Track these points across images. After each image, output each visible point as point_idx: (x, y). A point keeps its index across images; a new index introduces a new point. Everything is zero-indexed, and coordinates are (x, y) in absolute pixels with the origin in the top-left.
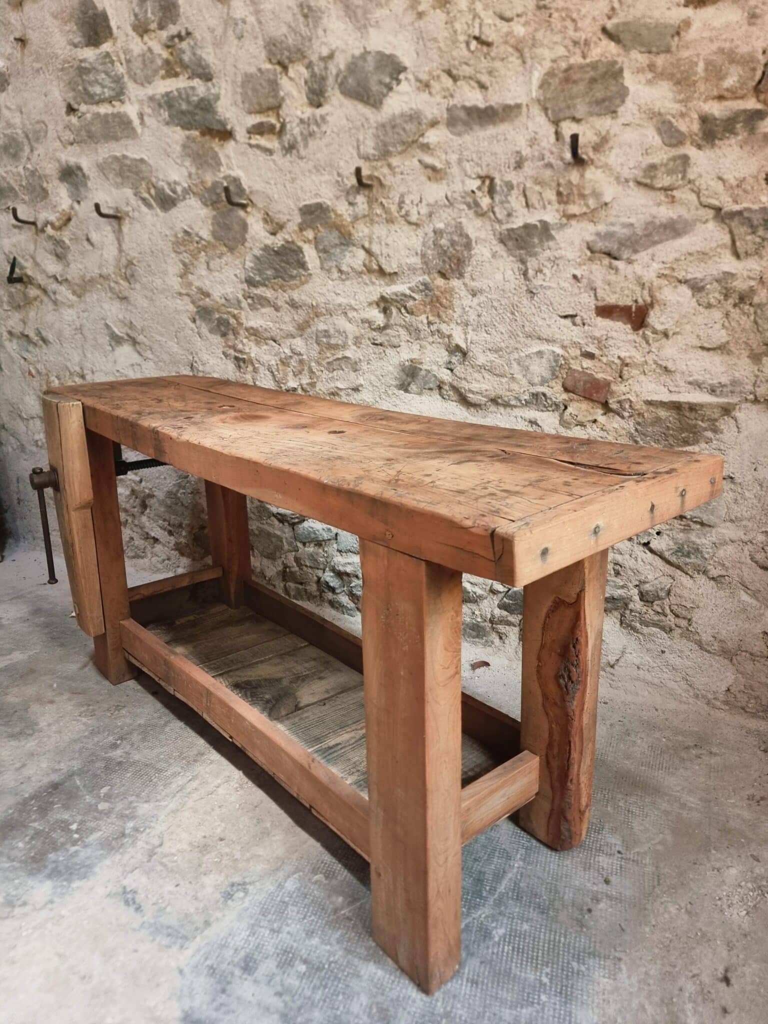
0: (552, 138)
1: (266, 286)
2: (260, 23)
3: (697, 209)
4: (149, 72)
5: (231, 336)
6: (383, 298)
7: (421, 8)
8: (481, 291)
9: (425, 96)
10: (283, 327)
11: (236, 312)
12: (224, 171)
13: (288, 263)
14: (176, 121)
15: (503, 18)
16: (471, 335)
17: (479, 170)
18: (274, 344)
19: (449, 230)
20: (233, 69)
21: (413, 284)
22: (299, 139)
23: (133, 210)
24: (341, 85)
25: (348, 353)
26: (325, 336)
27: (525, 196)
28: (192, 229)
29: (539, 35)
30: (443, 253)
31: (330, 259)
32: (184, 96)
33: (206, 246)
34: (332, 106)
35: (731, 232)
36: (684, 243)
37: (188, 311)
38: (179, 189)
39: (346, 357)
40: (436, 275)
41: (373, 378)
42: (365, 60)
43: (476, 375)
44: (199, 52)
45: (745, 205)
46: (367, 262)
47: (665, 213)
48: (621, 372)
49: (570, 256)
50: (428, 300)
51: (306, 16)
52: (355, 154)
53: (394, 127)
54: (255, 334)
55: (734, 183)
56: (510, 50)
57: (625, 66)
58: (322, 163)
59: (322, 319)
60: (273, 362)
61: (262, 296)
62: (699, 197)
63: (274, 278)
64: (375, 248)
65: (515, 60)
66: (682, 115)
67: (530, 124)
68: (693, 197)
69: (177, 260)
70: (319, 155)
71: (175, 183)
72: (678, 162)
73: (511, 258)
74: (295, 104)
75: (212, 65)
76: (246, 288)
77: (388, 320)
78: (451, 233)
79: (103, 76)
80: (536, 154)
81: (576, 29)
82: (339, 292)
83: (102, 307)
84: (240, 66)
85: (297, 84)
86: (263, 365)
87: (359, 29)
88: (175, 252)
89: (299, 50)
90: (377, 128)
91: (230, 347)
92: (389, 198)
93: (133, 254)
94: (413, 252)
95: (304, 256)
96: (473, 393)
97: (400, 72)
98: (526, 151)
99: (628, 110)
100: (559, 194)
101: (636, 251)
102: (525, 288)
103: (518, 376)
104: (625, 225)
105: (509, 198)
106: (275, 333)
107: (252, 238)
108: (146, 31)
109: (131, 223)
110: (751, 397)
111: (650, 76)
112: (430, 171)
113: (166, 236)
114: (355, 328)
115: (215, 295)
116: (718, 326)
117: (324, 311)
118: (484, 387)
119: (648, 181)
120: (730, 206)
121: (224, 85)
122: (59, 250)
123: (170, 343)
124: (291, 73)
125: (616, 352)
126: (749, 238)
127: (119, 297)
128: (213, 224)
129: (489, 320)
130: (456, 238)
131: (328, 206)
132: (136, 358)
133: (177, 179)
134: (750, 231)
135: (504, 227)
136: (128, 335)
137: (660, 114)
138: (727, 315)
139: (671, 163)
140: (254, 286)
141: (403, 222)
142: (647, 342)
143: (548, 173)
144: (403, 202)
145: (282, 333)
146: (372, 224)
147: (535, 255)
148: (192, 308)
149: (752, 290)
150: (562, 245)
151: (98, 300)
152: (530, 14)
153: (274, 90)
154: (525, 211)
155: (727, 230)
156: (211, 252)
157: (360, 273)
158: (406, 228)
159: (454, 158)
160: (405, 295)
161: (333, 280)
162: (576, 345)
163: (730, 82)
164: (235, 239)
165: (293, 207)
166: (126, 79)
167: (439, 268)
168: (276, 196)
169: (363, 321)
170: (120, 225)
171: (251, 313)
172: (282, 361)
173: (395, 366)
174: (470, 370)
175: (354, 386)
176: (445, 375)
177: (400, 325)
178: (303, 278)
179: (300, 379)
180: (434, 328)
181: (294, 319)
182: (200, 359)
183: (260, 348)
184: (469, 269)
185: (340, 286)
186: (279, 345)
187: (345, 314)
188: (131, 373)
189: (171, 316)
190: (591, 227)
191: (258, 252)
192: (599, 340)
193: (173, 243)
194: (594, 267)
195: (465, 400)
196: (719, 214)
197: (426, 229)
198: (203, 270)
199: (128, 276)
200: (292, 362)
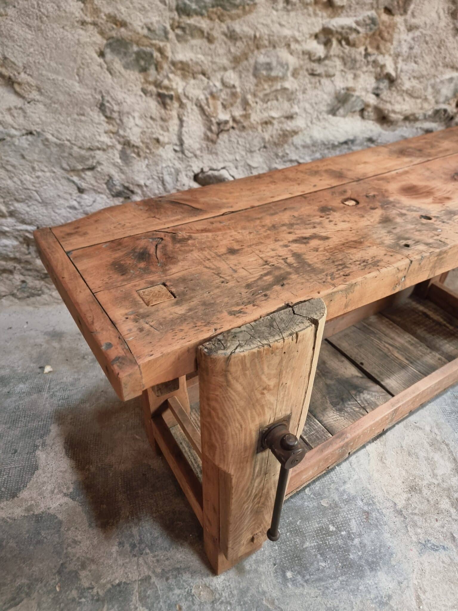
1: (202, 15)
5: (152, 71)
6: (325, 30)
8: (417, 27)
10: (217, 60)
11: (161, 44)
16: (401, 64)
18: (203, 78)
21: (360, 18)
25: (287, 85)
26: (266, 70)
37: (95, 43)
39: (285, 88)
40: (383, 11)
41: (307, 106)
43: (398, 98)
50: (370, 33)
59: (263, 51)
60: (202, 97)
61: (196, 27)
63: (213, 6)
76: (177, 17)
77: (328, 51)
82: (283, 23)
86: (191, 99)
91: (150, 83)
96: (394, 112)
102: (452, 26)
103: (430, 97)
106: (207, 66)
114: (296, 61)
115: (135, 25)
117: (266, 43)
118: (404, 107)
123: (70, 82)
129: (419, 52)
132: (12, 100)
136: (0, 74)
140: (188, 15)
145: (214, 67)
148: (100, 41)
157: (307, 5)
160: (350, 28)
161: (277, 10)
167: (386, 4)
169: (304, 53)
171: (179, 45)
172: (212, 94)
173: (329, 94)
174: (395, 94)
175: (288, 114)
176: (372, 100)
177: (338, 57)
178: (247, 8)
179: (231, 111)
180: (371, 59)
181: (229, 51)
182: (111, 97)
183: (187, 83)
184: (412, 6)
185: (285, 17)
186: (209, 78)
187: (288, 46)
188: (8, 119)
189: (72, 49)
195: (382, 119)
200: (223, 96)
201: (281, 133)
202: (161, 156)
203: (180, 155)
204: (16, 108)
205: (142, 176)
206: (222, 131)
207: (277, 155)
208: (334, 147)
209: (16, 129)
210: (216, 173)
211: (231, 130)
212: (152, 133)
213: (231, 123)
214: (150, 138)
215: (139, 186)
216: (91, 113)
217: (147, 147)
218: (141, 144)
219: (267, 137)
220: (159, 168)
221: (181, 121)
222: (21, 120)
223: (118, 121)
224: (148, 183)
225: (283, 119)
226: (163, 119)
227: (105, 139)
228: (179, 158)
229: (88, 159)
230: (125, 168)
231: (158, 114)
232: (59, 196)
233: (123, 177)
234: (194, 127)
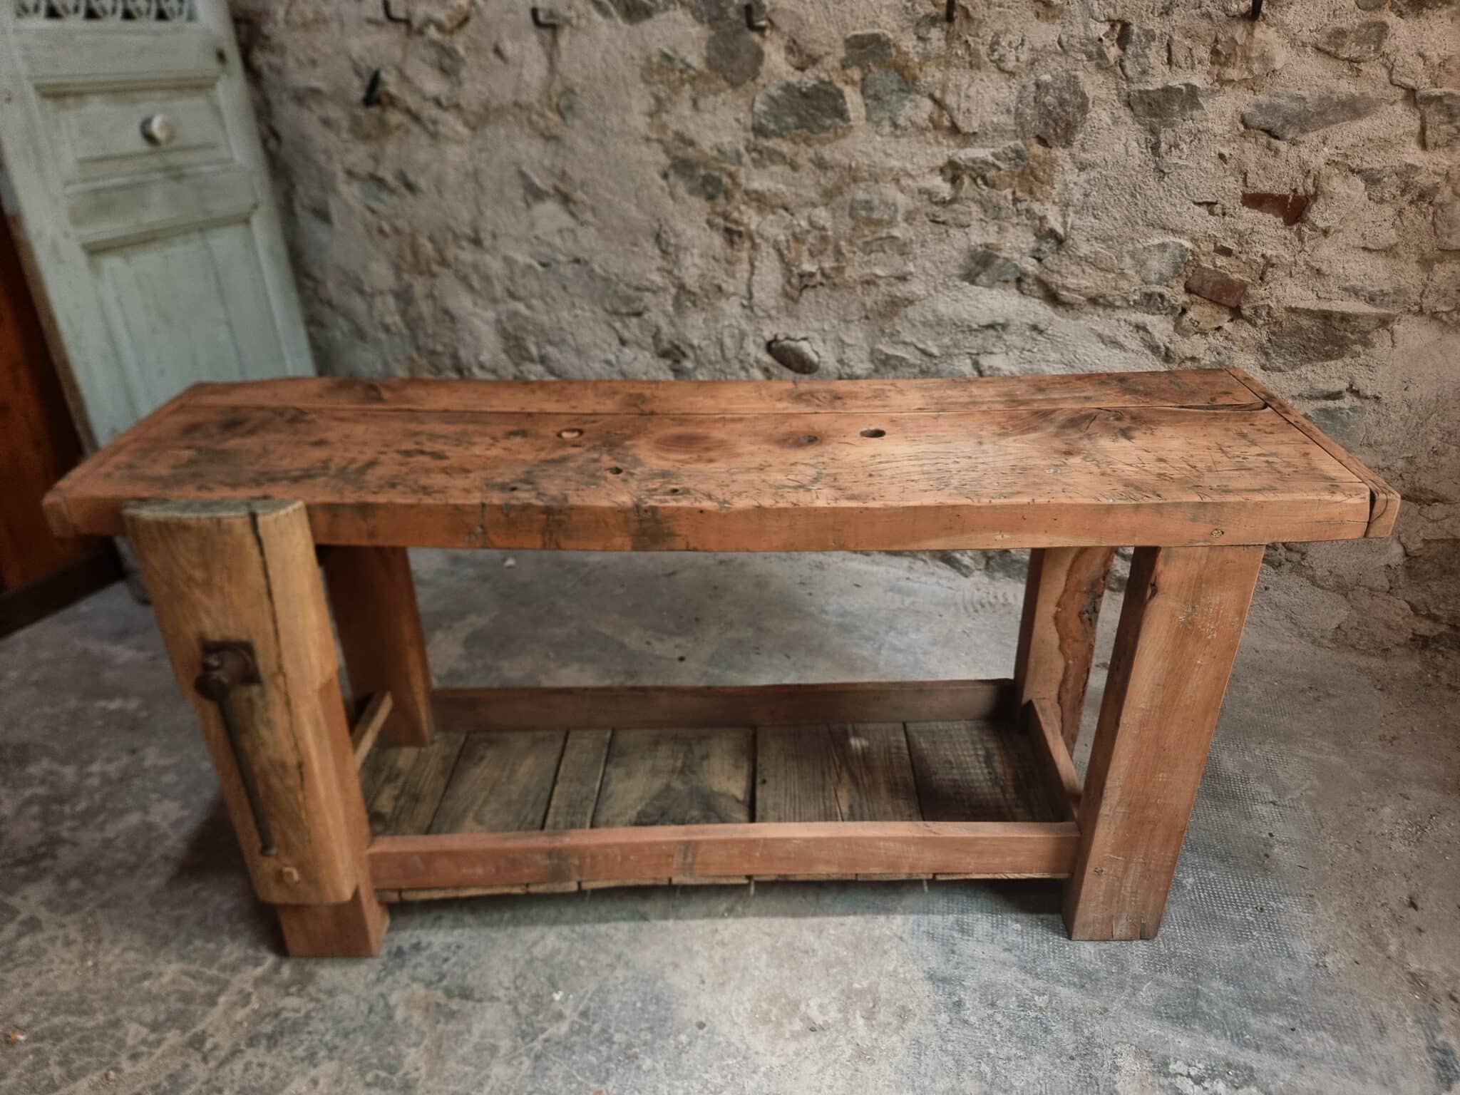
1: (783, 137)
3: (1386, 87)
5: (721, 199)
6: (952, 164)
8: (1093, 166)
10: (802, 192)
11: (733, 169)
13: (818, 109)
16: (1072, 219)
17: (1111, 11)
18: (784, 213)
19: (1058, 84)
21: (999, 150)
23: (579, 17)
25: (896, 232)
26: (864, 208)
27: (1169, 51)
28: (675, 51)
30: (1046, 114)
31: (882, 108)
33: (694, 78)
35: (1423, 119)
36: (1364, 126)
37: (657, 163)
39: (891, 237)
40: (1034, 141)
41: (928, 264)
43: (1074, 268)
45: (1446, 89)
46: (935, 116)
47: (1346, 87)
48: (1264, 273)
49: (1218, 129)
50: (1017, 171)
54: (760, 201)
55: (1437, 61)
59: (862, 185)
60: (782, 238)
61: (776, 151)
62: (1390, 73)
63: (797, 128)
64: (951, 100)
68: (1383, 73)
69: (646, 92)
72: (1373, 30)
73: (1137, 126)
76: (752, 138)
77: (957, 192)
78: (1060, 90)
82: (889, 151)
83: (513, 147)
86: (767, 240)
88: (646, 81)
91: (718, 214)
92: (978, 36)
93: (577, 79)
94: (1002, 109)
95: (845, 103)
96: (1068, 289)
100: (1215, 52)
101: (1303, 131)
102: (1153, 166)
103: (1131, 272)
104: (1294, 98)
105: (1147, 51)
106: (789, 198)
107: (771, 73)
109: (572, 35)
110: (1416, 308)
112: (1040, 6)
113: (633, 58)
114: (909, 201)
115: (703, 144)
116: (1387, 224)
117: (866, 175)
118: (1084, 283)
119: (1333, 49)
120: (1426, 88)
122: (447, 62)
123: (626, 205)
125: (1260, 249)
126: (1443, 127)
127: (542, 135)
128: (708, 48)
129: (1100, 201)
130: (1067, 96)
131: (889, 40)
132: (565, 220)
134: (1446, 119)
135: (1135, 87)
136: (556, 189)
138: (1400, 213)
139: (1364, 30)
140: (767, 137)
141: (993, 69)
142: (1301, 240)
143: (1205, 24)
144: (998, 43)
145: (798, 200)
147: (1172, 125)
148: (663, 159)
149: (1436, 187)
150: (1210, 116)
151: (508, 137)
154: (1166, 69)
155: (1418, 115)
156: (700, 85)
157: (922, 130)
158: (996, 76)
160: (986, 163)
161: (882, 136)
162: (1211, 238)
164: (741, 71)
165: (836, 36)
167: (1037, 132)
168: (812, 19)
169: (920, 192)
170: (555, 37)
171: (755, 171)
172: (796, 238)
173: (960, 251)
174: (1066, 261)
175: (899, 273)
176: (1030, 266)
177: (973, 200)
178: (840, 131)
179: (820, 261)
180: (1022, 206)
181: (818, 183)
182: (671, 228)
183: (764, 219)
184: (1079, 136)
185: (893, 145)
186: (792, 215)
187: (897, 181)
188: (557, 241)
189: (632, 168)
190: (1249, 96)
191: (775, 92)
192: (1241, 234)
193: (643, 69)
194: (1247, 145)
195: (1052, 297)
196: (1412, 96)
197: (1025, 80)
198: (685, 109)
199: (562, 108)
200: (810, 239)
201: (888, 299)
202: (722, 309)
203: (748, 312)
204: (567, 230)
205: (697, 333)
206: (806, 286)
207: (882, 331)
208: (971, 330)
209: (563, 254)
210: (793, 344)
211: (819, 287)
212: (714, 278)
213: (819, 278)
214: (711, 284)
215: (692, 347)
216: (645, 244)
217: (707, 297)
218: (697, 290)
219: (869, 303)
220: (719, 326)
221: (752, 266)
222: (570, 244)
223: (673, 257)
224: (704, 344)
225: (892, 280)
226: (729, 262)
227: (657, 278)
228: (747, 317)
229: (633, 301)
230: (676, 320)
231: (722, 255)
232: (595, 345)
233: (673, 331)
234: (770, 276)
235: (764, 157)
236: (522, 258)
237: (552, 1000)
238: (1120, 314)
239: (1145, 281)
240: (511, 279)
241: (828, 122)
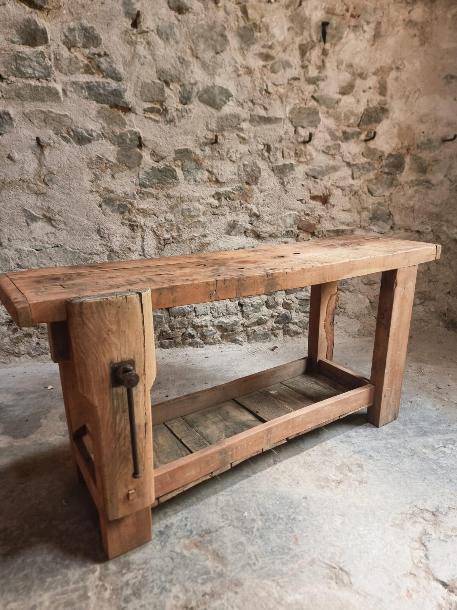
0: (293, 132)
1: (152, 187)
2: (155, 60)
3: (342, 162)
4: (73, 69)
5: (127, 213)
6: (217, 194)
7: (239, 73)
8: (265, 190)
9: (240, 108)
10: (161, 208)
11: (132, 201)
12: (127, 128)
13: (166, 176)
14: (94, 98)
15: (274, 84)
16: (261, 208)
17: (264, 141)
18: (154, 217)
19: (250, 165)
20: (136, 78)
21: (234, 187)
22: (176, 118)
23: (54, 142)
24: (199, 97)
25: (200, 219)
26: (188, 212)
27: (283, 153)
28: (103, 156)
29: (289, 94)
30: (248, 174)
31: (190, 175)
32: (102, 86)
33: (112, 166)
34: (194, 105)
35: (352, 171)
36: (338, 174)
37: (97, 200)
38: (94, 134)
39: (200, 221)
40: (245, 184)
41: (213, 230)
42: (214, 89)
43: (263, 225)
44: (114, 66)
45: (357, 162)
46: (210, 177)
47: (332, 163)
48: (319, 220)
49: (300, 177)
50: (241, 194)
51: (181, 63)
52: (205, 128)
53: (227, 119)
54: (144, 212)
55: (353, 154)
56: (277, 97)
57: (320, 110)
58: (189, 131)
59: (185, 203)
60: (154, 226)
61: (150, 193)
62: (342, 158)
63: (158, 184)
64: (215, 171)
65: (278, 101)
66: (337, 130)
67: (285, 126)
68: (341, 158)
69: (90, 172)
70: (187, 126)
71: (92, 130)
72: (337, 146)
73: (276, 177)
74: (173, 101)
75: (122, 74)
76: (139, 188)
77: (220, 203)
78: (251, 166)
79: (35, 64)
80: (287, 137)
81: (303, 94)
82: (195, 190)
83: (19, 199)
84: (141, 78)
85: (174, 93)
86: (148, 227)
87: (210, 75)
88: (89, 168)
89: (177, 77)
90: (218, 119)
91: (126, 219)
92: (222, 149)
93: (55, 168)
94: (233, 173)
95: (176, 174)
96: (263, 233)
97: (230, 97)
98: (284, 136)
99: (321, 126)
100: (296, 154)
101: (323, 176)
102: (283, 189)
103: (281, 224)
104: (319, 167)
105: (276, 153)
106: (156, 211)
107: (145, 163)
108: (74, 46)
109: (51, 150)
110: (359, 226)
111: (327, 115)
112: (241, 140)
113: (83, 158)
114: (204, 207)
115: (118, 192)
116: (348, 202)
117: (187, 199)
118: (268, 230)
119: (327, 151)
120: (352, 162)
121: (129, 85)
123: (82, 219)
124: (171, 86)
125: (317, 213)
126: (357, 173)
127: (36, 193)
128: (117, 154)
129: (269, 202)
130: (254, 168)
131: (191, 150)
132: (50, 229)
133: (93, 129)
134: (358, 170)
135: (274, 165)
136: (45, 216)
137: (330, 129)
138: (350, 199)
139: (334, 146)
140: (145, 187)
141: (228, 160)
142: (327, 209)
143: (292, 145)
144: (229, 151)
145: (160, 211)
146: (212, 160)
147: (287, 176)
148: (100, 199)
149: (358, 190)
150: (297, 173)
151: (15, 195)
152: (285, 85)
153: (161, 93)
154: (282, 159)
156: (115, 169)
157: (205, 182)
158: (229, 162)
159: (252, 135)
160: (230, 192)
161: (191, 185)
162: (304, 211)
163: (352, 121)
164: (133, 163)
165: (171, 149)
166: (53, 69)
167: (246, 181)
168: (161, 143)
169: (207, 204)
170: (42, 151)
171: (141, 201)
172: (160, 225)
173: (225, 224)
174: (261, 223)
175: (203, 234)
176: (249, 226)
177: (226, 205)
178: (175, 184)
179: (171, 233)
180: (244, 206)
181: (168, 204)
182: (104, 226)
183: (146, 219)
184: (260, 181)
185: (195, 188)
186: (157, 217)
187: (199, 201)
188: (46, 239)
189: (85, 203)
190: (306, 166)
191: (149, 171)
192: (311, 209)
193: (88, 163)
194: (309, 181)
195: (258, 236)
196: (348, 164)
197: (239, 164)
198: (108, 178)
199: (46, 180)
200: (166, 225)
201: (200, 244)
202: (131, 258)
203: (143, 257)
204: (51, 233)
206: (167, 244)
209: (49, 244)
211: (172, 243)
212: (127, 245)
213: (171, 240)
214: (125, 248)
216: (92, 235)
217: (124, 253)
218: (120, 251)
219: (193, 247)
221: (143, 238)
222: (53, 239)
223: (107, 239)
225: (201, 237)
226: (132, 238)
227: (100, 248)
229: (89, 260)
231: (130, 235)
234: (151, 242)
235: (143, 195)
236: (26, 248)
237: (245, 517)
238: (279, 239)
239: (286, 227)
240: (20, 259)
241: (170, 181)
